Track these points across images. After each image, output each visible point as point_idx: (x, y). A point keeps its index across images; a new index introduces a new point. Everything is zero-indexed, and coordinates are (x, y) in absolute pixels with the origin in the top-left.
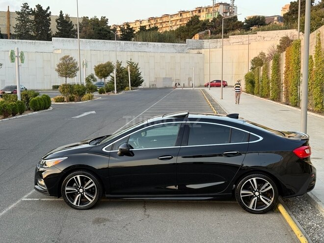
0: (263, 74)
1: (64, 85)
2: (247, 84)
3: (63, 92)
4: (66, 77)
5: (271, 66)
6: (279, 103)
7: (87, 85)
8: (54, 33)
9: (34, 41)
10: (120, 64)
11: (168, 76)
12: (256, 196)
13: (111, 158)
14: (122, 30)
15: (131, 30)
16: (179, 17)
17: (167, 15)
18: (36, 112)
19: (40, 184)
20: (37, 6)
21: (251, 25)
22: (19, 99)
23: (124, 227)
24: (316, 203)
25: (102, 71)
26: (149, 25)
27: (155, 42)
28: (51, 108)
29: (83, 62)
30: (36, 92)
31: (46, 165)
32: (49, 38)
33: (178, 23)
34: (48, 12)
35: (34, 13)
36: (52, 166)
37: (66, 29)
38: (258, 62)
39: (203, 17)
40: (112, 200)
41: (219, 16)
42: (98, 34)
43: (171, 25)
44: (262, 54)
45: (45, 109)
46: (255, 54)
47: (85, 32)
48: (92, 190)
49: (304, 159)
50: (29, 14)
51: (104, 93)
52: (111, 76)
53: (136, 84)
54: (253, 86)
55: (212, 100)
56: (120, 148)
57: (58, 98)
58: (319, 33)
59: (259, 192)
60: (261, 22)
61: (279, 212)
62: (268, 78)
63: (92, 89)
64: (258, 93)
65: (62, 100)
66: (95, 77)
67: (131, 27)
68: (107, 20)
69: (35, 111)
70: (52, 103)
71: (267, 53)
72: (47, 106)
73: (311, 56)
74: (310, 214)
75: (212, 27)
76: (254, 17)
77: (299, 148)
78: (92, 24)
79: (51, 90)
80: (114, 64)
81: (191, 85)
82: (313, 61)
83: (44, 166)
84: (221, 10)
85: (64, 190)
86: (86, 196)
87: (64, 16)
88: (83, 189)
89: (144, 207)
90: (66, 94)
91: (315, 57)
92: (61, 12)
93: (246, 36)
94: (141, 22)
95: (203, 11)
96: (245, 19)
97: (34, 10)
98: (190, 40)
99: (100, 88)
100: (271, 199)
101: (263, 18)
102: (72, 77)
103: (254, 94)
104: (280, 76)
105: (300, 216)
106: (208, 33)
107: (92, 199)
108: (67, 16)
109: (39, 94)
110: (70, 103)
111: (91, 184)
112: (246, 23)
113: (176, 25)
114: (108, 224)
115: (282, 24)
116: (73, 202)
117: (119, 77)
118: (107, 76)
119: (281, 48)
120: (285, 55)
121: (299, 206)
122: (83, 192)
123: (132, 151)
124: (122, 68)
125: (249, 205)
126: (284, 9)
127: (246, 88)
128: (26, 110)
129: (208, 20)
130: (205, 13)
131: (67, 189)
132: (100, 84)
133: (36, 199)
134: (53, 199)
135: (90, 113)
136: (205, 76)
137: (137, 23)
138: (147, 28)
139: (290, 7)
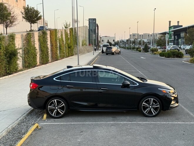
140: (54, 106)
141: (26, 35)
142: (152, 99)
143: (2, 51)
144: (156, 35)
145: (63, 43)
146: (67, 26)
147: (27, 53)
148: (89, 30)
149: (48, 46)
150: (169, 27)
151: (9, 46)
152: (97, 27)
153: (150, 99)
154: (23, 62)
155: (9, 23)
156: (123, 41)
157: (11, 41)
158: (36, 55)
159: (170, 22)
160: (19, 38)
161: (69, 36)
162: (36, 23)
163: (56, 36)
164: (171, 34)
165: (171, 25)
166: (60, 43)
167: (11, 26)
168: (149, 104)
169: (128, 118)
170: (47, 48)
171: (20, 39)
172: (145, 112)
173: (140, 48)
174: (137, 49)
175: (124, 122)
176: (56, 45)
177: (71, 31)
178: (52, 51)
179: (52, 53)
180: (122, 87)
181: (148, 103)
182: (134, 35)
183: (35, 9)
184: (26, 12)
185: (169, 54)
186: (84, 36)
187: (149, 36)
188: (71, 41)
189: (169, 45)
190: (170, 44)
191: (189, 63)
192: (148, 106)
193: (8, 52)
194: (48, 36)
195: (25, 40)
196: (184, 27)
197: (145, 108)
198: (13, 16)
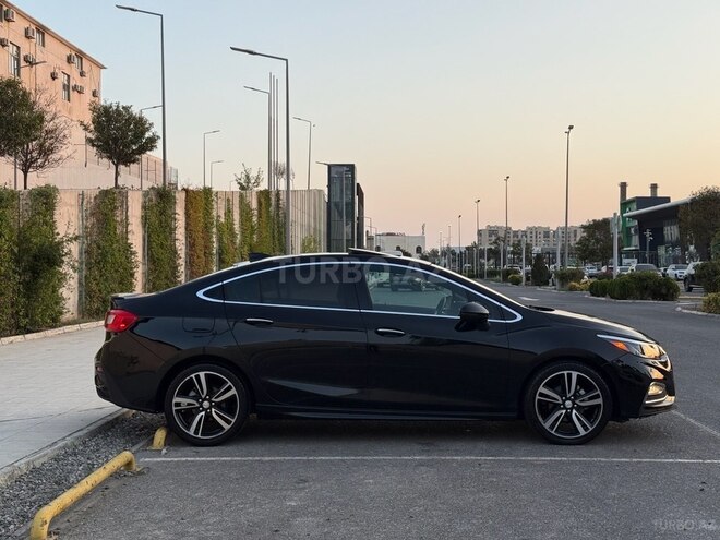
140: (197, 397)
141: (95, 198)
142: (575, 375)
143: (4, 243)
144: (572, 235)
145: (233, 242)
146: (248, 183)
147: (99, 263)
148: (329, 203)
149: (177, 244)
150: (621, 204)
151: (30, 228)
152: (356, 198)
153: (566, 373)
154: (80, 295)
155: (34, 154)
156: (453, 253)
157: (39, 213)
158: (132, 275)
159: (623, 186)
160: (72, 206)
161: (255, 219)
162: (134, 162)
163: (208, 211)
164: (629, 228)
165: (628, 197)
166: (220, 240)
167: (42, 166)
168: (563, 393)
169: (483, 445)
170: (174, 252)
171: (75, 211)
172: (547, 425)
173: (516, 272)
174: (506, 274)
175: (468, 458)
176: (207, 247)
177: (263, 200)
178: (192, 266)
179: (192, 272)
180: (457, 328)
181: (559, 389)
182: (492, 232)
183: (135, 111)
184: (99, 123)
185: (624, 284)
186: (309, 226)
187: (547, 234)
188: (260, 236)
189: (621, 265)
190: (625, 261)
191: (700, 313)
192: (560, 402)
193: (27, 250)
194: (180, 210)
195: (92, 214)
196: (674, 201)
197: (547, 409)
198: (52, 131)
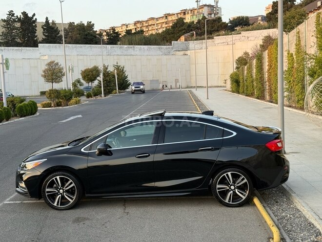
0: (247, 73)
1: (50, 90)
2: (232, 84)
3: (50, 97)
4: (52, 83)
5: (255, 65)
6: (263, 101)
7: (74, 90)
8: (40, 39)
9: (20, 48)
10: (107, 68)
11: (155, 79)
12: (232, 190)
13: (89, 158)
14: (108, 34)
15: (117, 34)
16: (164, 20)
17: (153, 19)
18: (23, 118)
19: (21, 187)
20: (22, 13)
21: (236, 25)
22: (5, 106)
23: (103, 225)
24: (290, 195)
25: (89, 75)
26: (136, 29)
27: (141, 45)
28: (38, 114)
29: (69, 67)
30: (22, 98)
31: (26, 168)
32: (35, 45)
33: (164, 25)
34: (34, 19)
35: (19, 20)
36: (32, 168)
37: (52, 34)
38: (242, 62)
39: (188, 19)
40: (93, 200)
41: (204, 18)
42: (85, 38)
43: (157, 28)
44: (246, 54)
45: (31, 115)
46: (239, 54)
47: (71, 37)
48: (72, 190)
49: (276, 152)
50: (14, 21)
51: (92, 97)
52: (98, 80)
53: (123, 88)
54: (238, 85)
55: (197, 101)
56: (98, 147)
57: (45, 104)
58: (298, 30)
59: (235, 186)
60: (245, 22)
61: (254, 205)
62: (252, 77)
63: (79, 94)
64: (243, 92)
65: (49, 105)
66: (82, 81)
67: (116, 31)
68: (93, 24)
69: (21, 117)
70: (38, 109)
71: (250, 52)
72: (34, 111)
73: (292, 54)
74: (285, 206)
75: (197, 28)
76: (238, 17)
77: (272, 142)
78: (77, 29)
79: (39, 96)
80: (101, 68)
81: (178, 86)
82: (293, 58)
83: (24, 169)
84: (205, 11)
85: (44, 192)
86: (66, 197)
87: (50, 22)
88: (63, 190)
89: (124, 205)
90: (53, 99)
91: (296, 54)
92: (47, 19)
93: (230, 36)
94: (127, 26)
95: (188, 13)
96: (230, 19)
97: (20, 18)
98: (176, 42)
99: (88, 92)
100: (246, 192)
101: (247, 18)
102: (58, 82)
103: (239, 94)
104: (263, 75)
105: (275, 208)
106: (193, 35)
107: (72, 199)
108: (53, 21)
109: (25, 100)
110: (57, 108)
111: (71, 184)
112: (230, 23)
113: (161, 27)
114: (87, 222)
115: (266, 24)
116: (54, 202)
117: (106, 80)
118: (94, 80)
119: (264, 47)
120: (267, 54)
121: (274, 199)
122: (63, 193)
123: (110, 151)
124: (108, 72)
125: (225, 198)
126: (268, 8)
127: (231, 88)
128: (13, 117)
129: (193, 22)
130: (190, 15)
131: (47, 190)
132: (87, 88)
133: (19, 202)
134: (35, 201)
135: (76, 117)
136: (192, 77)
137: (123, 27)
138: (133, 31)
139: (273, 6)
